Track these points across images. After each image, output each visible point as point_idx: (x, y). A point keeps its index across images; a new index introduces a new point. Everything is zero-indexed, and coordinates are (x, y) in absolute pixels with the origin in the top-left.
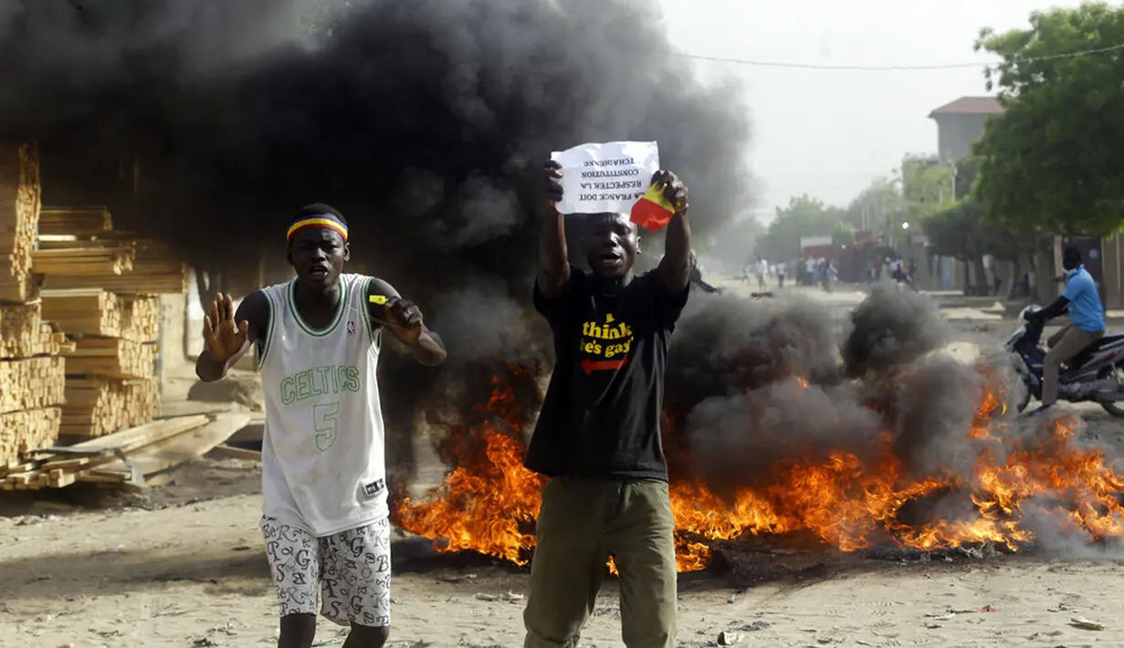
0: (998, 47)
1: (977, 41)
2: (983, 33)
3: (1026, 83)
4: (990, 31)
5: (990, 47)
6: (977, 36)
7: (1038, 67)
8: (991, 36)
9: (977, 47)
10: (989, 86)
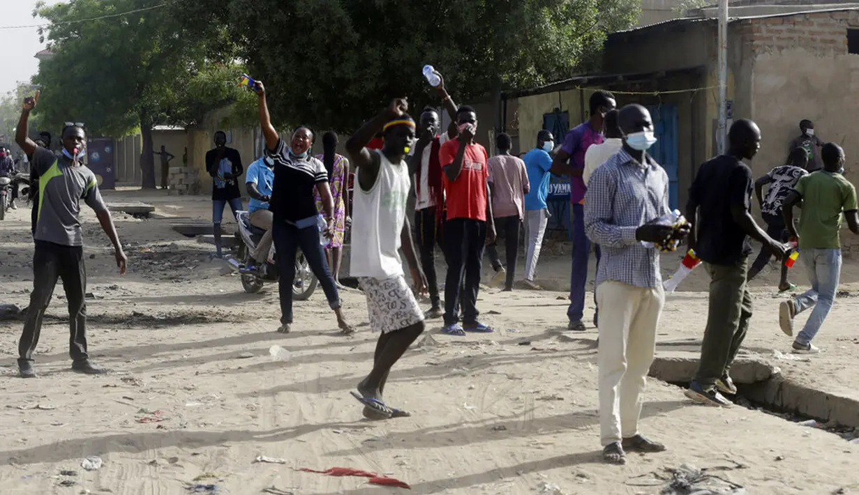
0: (47, 14)
1: (35, 10)
2: (38, 6)
3: (66, 38)
4: (43, 4)
5: (42, 15)
6: (34, 7)
7: (75, 27)
8: (43, 6)
9: (35, 15)
10: (42, 40)
